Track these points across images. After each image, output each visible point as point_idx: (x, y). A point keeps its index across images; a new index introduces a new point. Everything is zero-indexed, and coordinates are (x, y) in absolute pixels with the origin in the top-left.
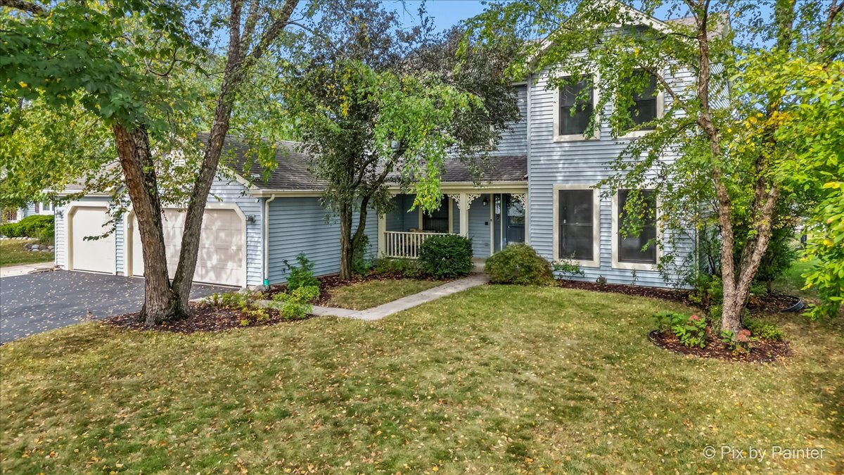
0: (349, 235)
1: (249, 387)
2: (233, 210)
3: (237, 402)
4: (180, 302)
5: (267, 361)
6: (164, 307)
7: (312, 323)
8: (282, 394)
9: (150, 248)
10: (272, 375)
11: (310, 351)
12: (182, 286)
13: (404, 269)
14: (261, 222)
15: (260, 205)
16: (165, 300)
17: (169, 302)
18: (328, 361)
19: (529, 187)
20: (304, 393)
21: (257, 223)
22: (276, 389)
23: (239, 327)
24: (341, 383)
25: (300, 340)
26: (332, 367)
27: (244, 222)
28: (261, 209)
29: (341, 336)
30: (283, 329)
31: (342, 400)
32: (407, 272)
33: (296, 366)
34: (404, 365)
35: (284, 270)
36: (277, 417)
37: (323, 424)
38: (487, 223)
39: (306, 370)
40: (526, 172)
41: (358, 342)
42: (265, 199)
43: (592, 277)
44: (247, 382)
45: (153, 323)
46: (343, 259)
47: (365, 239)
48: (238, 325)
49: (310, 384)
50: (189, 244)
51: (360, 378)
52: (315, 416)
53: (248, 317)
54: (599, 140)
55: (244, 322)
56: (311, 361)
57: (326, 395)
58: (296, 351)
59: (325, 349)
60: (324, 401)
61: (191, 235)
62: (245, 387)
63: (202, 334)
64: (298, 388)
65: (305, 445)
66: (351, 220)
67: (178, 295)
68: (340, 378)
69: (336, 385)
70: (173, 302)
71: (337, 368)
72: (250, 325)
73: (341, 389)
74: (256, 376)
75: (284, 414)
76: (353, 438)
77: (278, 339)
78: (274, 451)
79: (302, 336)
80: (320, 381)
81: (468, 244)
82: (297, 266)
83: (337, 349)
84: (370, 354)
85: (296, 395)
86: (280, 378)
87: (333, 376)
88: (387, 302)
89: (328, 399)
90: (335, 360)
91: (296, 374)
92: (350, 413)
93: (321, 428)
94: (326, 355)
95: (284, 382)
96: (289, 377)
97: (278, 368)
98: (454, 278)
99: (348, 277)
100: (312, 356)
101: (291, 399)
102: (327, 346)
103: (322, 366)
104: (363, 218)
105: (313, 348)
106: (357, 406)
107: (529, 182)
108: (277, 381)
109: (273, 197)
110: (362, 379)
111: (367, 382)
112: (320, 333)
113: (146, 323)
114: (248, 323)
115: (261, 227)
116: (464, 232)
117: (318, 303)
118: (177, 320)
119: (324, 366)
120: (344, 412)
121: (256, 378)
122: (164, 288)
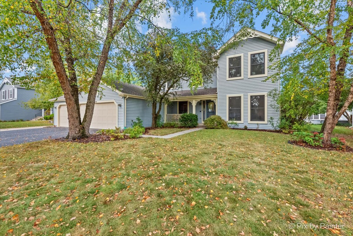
0: (155, 112)
1: (105, 168)
2: (113, 102)
3: (94, 178)
4: (85, 131)
5: (119, 154)
6: (77, 133)
7: (141, 140)
8: (123, 172)
9: (70, 106)
10: (120, 161)
11: (141, 150)
12: (85, 124)
13: (174, 125)
14: (123, 106)
15: (123, 100)
16: (78, 129)
17: (79, 130)
18: (150, 154)
19: (218, 96)
20: (137, 171)
21: (122, 106)
22: (121, 169)
23: (110, 141)
24: (158, 165)
25: (136, 145)
26: (153, 157)
27: (117, 106)
28: (123, 101)
29: (155, 144)
30: (129, 142)
31: (161, 176)
32: (175, 126)
33: (133, 156)
34: (190, 155)
35: (132, 124)
36: (117, 189)
37: (150, 195)
38: (200, 111)
39: (139, 158)
40: (217, 92)
41: (163, 146)
42: (125, 97)
43: (241, 126)
44: (105, 165)
45: (72, 139)
46: (153, 121)
47: (160, 116)
48: (110, 140)
49: (141, 165)
50: (89, 106)
51: (168, 162)
52: (143, 189)
53: (114, 137)
54: (243, 79)
55: (112, 139)
56: (141, 154)
57: (150, 173)
58: (134, 150)
59: (148, 149)
60: (149, 177)
61: (90, 102)
62: (103, 168)
63: (92, 143)
64: (134, 168)
65: (135, 220)
66: (156, 106)
67: (84, 128)
68: (157, 162)
69: (156, 166)
70: (81, 131)
71: (155, 157)
72: (115, 140)
73: (159, 168)
74: (111, 161)
75: (123, 187)
76: (175, 210)
77: (126, 145)
78: (107, 227)
79: (137, 144)
80: (146, 164)
81: (196, 116)
82: (136, 122)
83: (154, 149)
84: (170, 151)
85: (132, 173)
86: (124, 163)
87: (153, 161)
88: (171, 133)
89: (152, 175)
90: (153, 153)
91: (133, 160)
92: (168, 185)
93: (148, 199)
94: (149, 151)
95: (126, 165)
96: (129, 162)
97: (124, 157)
98: (192, 128)
99: (155, 127)
100: (142, 152)
101: (128, 175)
102: (149, 147)
103: (147, 156)
104: (160, 106)
105: (142, 149)
106: (172, 180)
107: (218, 95)
108: (122, 164)
109: (128, 97)
110: (170, 163)
111: (173, 164)
112: (146, 143)
113: (69, 139)
114: (114, 139)
115: (123, 108)
116: (194, 112)
117: (144, 134)
118: (83, 138)
119: (148, 156)
120: (164, 184)
121: (110, 163)
122: (77, 124)
